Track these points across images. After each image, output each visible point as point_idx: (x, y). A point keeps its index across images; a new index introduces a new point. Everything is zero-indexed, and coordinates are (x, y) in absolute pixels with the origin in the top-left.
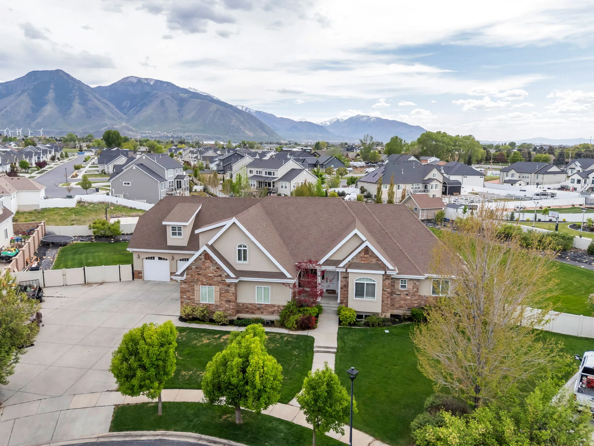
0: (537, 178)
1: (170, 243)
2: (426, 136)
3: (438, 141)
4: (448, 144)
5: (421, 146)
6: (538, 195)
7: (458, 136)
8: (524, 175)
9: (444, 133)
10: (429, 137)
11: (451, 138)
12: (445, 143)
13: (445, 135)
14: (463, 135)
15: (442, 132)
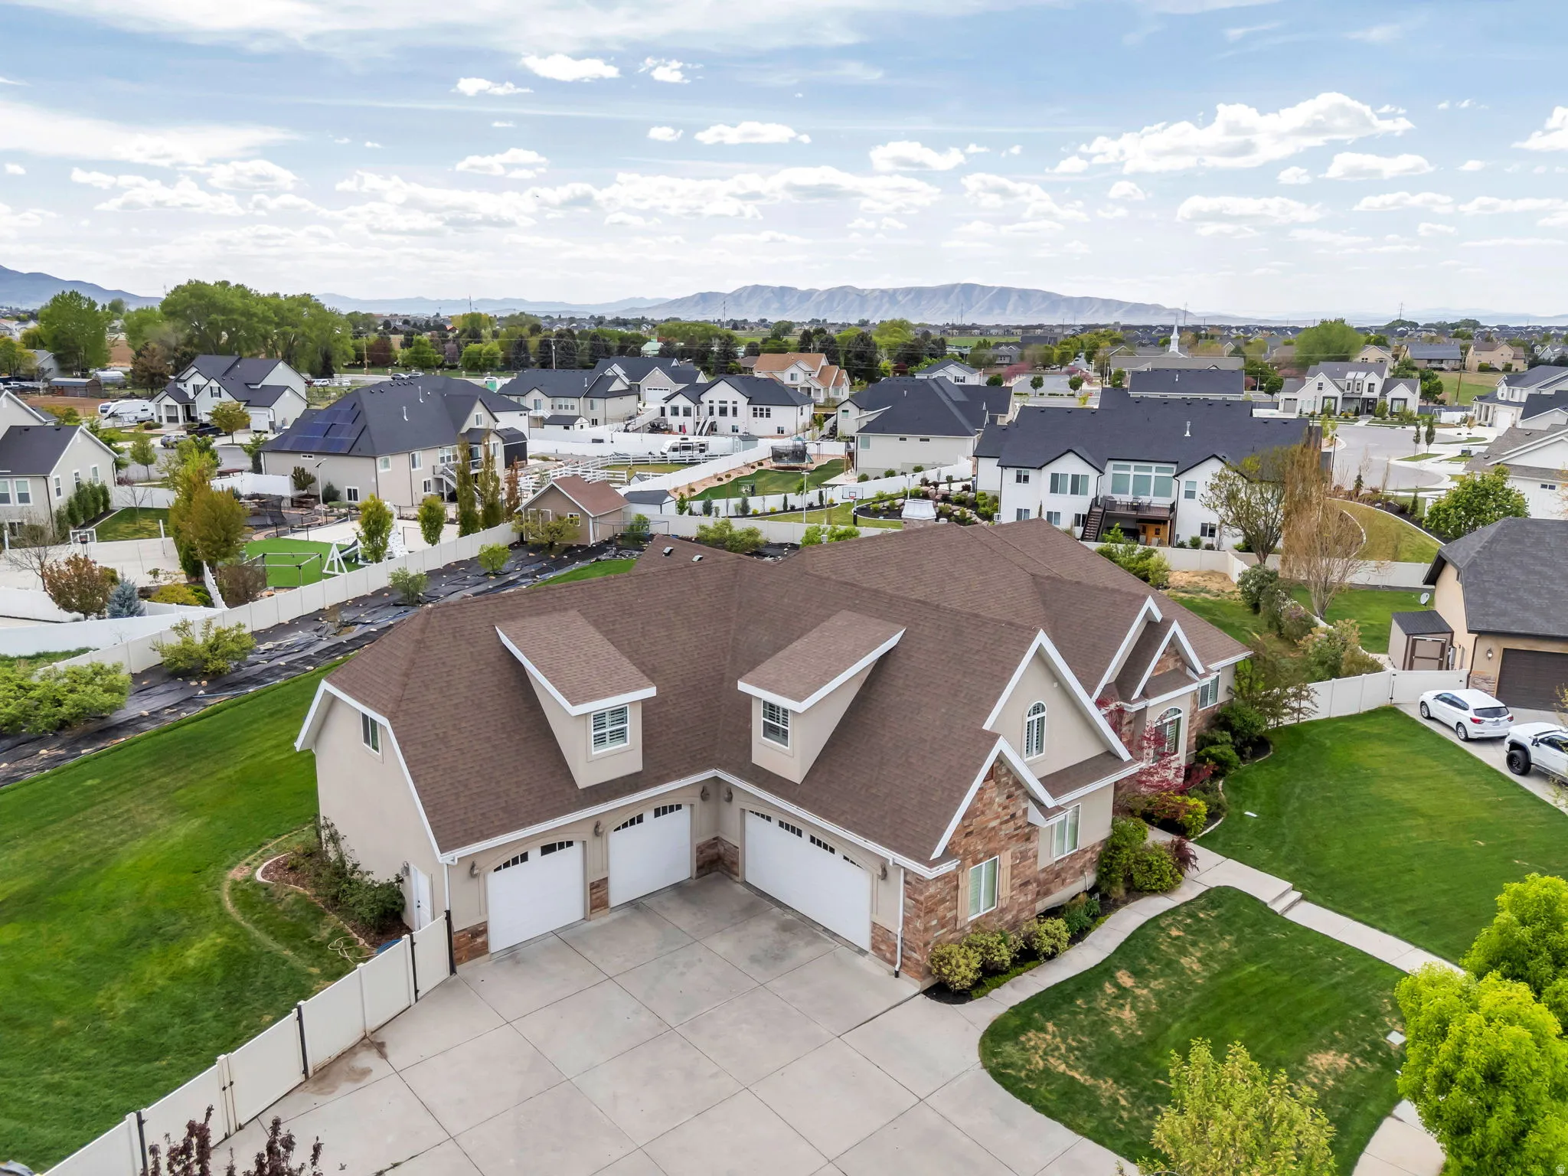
0: (592, 408)
1: (585, 777)
2: (192, 295)
3: (232, 311)
4: (265, 320)
5: (180, 323)
6: (675, 450)
7: (276, 295)
8: (563, 401)
9: (238, 286)
10: (201, 297)
11: (261, 300)
12: (255, 315)
13: (242, 291)
14: (290, 295)
15: (233, 284)
